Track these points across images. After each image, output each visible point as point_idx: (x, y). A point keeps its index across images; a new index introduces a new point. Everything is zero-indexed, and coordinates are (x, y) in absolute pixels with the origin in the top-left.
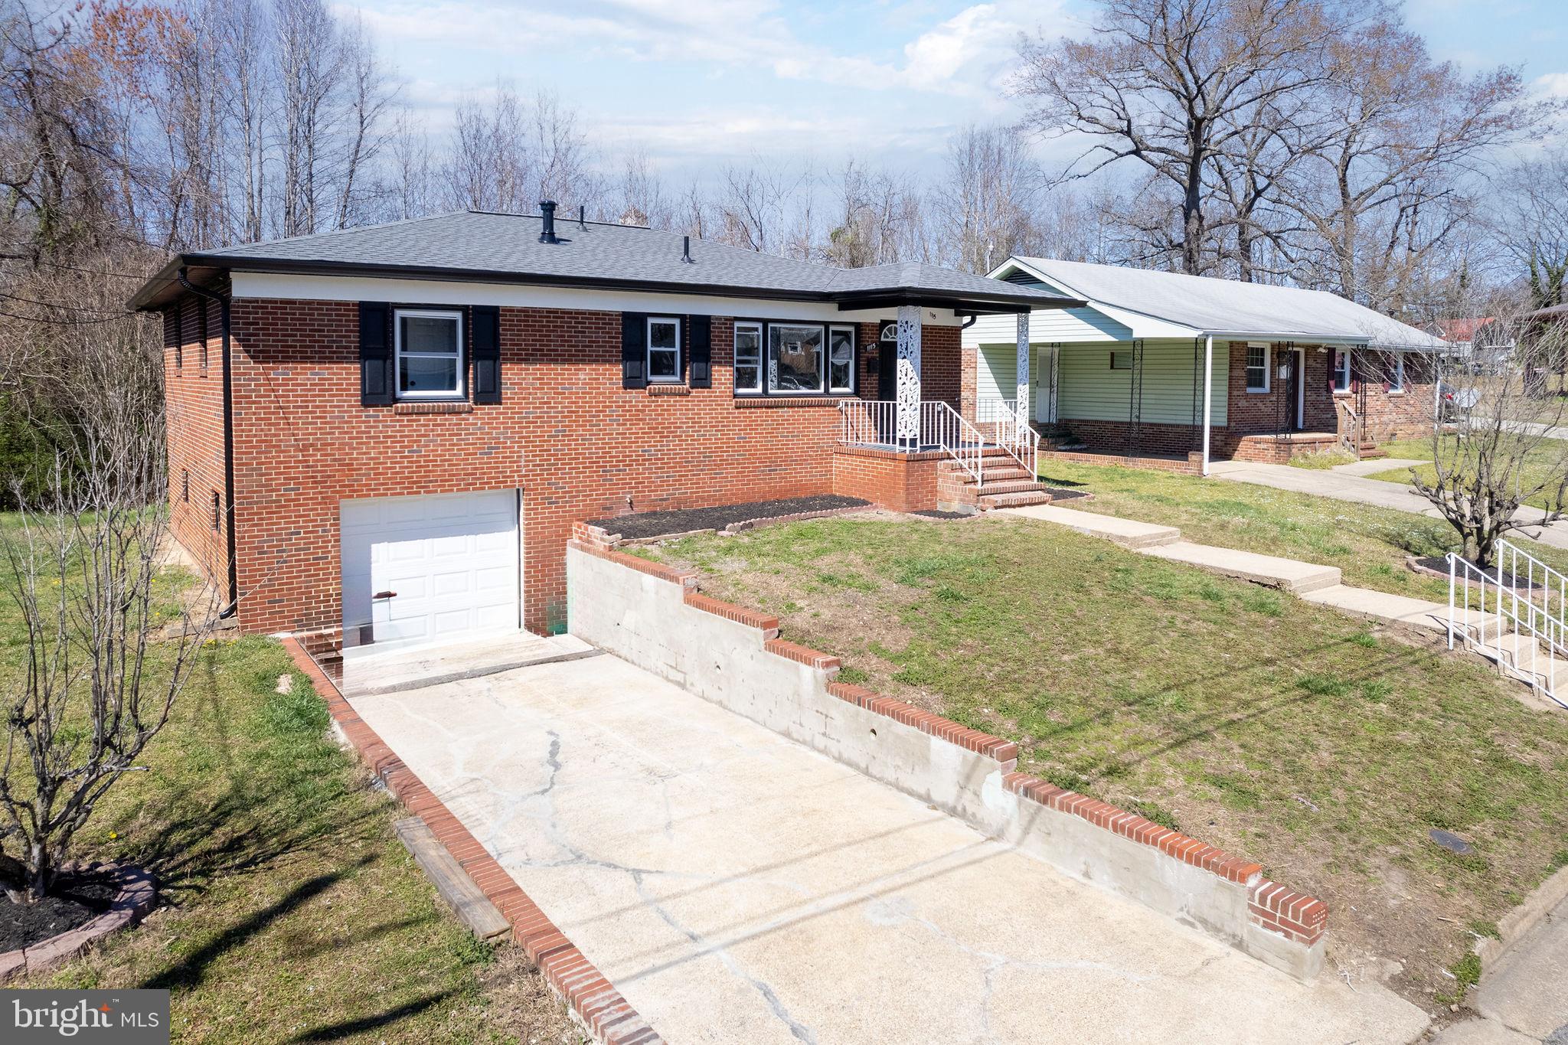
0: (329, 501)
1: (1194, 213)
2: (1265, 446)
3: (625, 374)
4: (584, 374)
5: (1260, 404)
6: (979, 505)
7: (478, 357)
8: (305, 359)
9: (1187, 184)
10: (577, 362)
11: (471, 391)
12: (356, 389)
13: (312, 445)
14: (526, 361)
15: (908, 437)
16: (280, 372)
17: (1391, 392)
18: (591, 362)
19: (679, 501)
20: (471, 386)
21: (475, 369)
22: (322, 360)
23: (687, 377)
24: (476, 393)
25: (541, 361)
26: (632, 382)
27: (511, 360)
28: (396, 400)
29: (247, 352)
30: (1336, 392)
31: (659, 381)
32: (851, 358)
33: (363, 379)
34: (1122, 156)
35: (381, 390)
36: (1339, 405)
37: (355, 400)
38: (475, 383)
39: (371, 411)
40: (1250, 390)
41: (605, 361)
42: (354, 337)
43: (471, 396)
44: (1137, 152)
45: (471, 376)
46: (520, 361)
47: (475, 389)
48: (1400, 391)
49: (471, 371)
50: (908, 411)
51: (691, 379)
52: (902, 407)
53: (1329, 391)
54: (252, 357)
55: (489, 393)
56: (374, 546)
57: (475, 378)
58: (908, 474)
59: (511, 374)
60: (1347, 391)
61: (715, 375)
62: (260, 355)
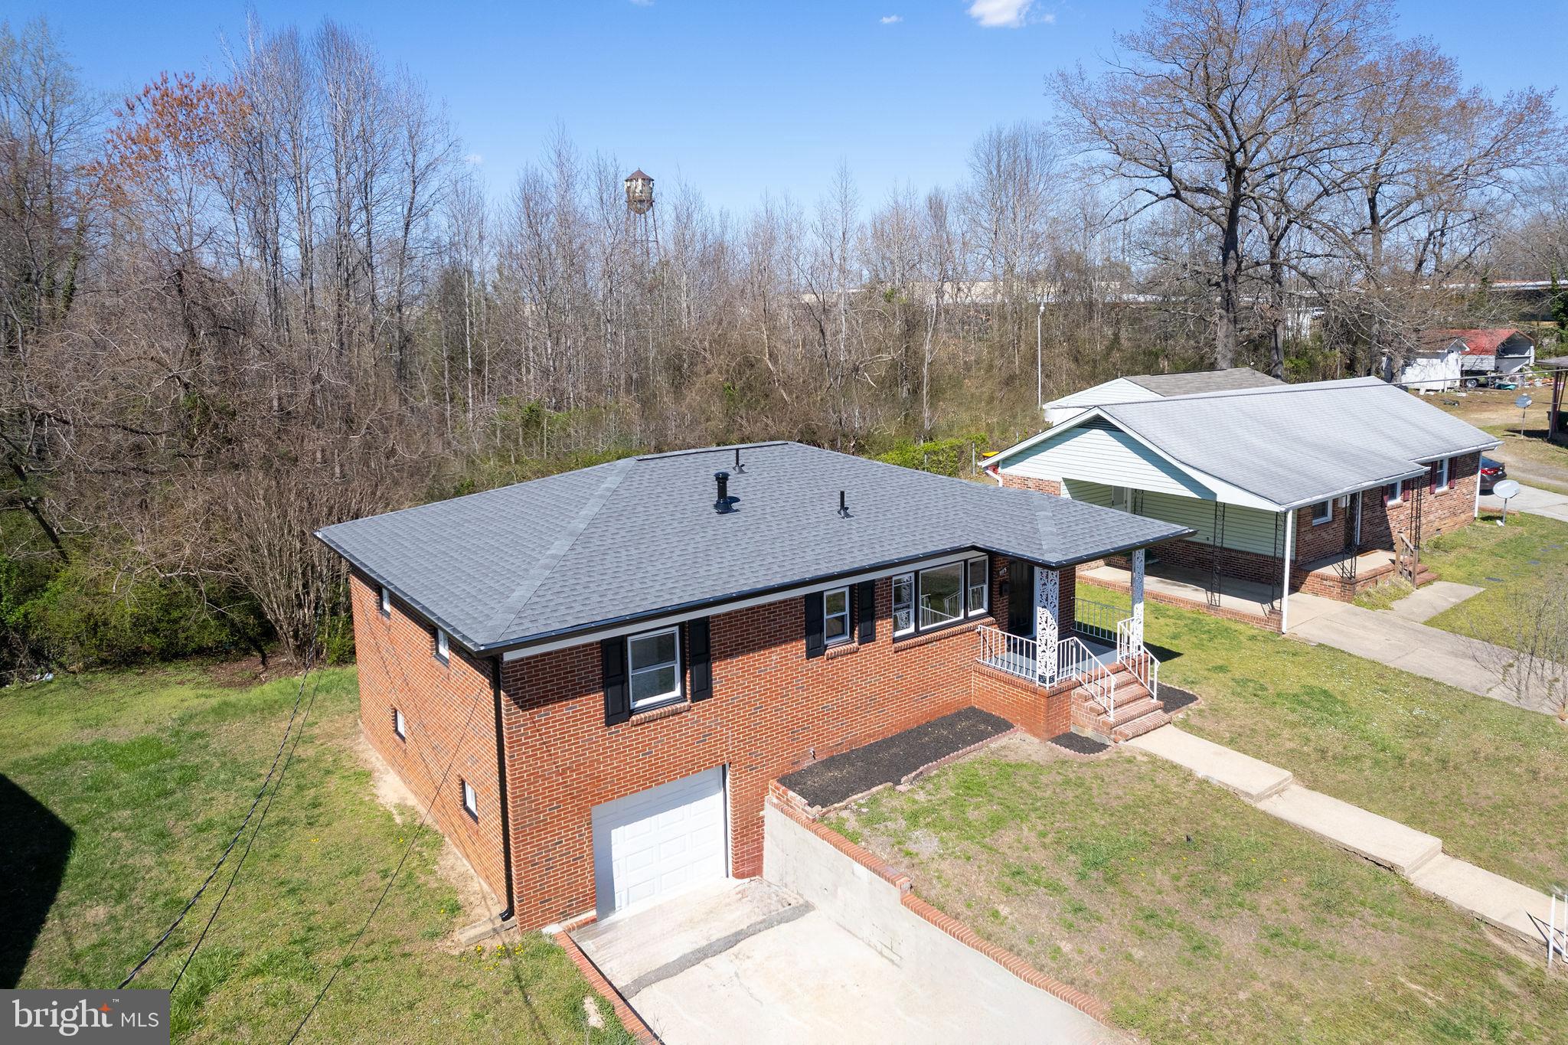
0: (583, 811)
1: (1232, 253)
2: (1331, 584)
3: (807, 647)
4: (774, 656)
5: (1324, 534)
6: (1112, 736)
7: (693, 663)
8: (561, 698)
9: (1225, 225)
10: (770, 646)
11: (688, 692)
12: (601, 714)
13: (569, 768)
14: (731, 656)
15: (1048, 675)
16: (542, 714)
17: (1438, 491)
18: (781, 643)
19: (851, 743)
20: (688, 688)
21: (692, 674)
22: (575, 696)
23: (856, 636)
24: (693, 693)
25: (742, 653)
26: (815, 650)
27: (720, 659)
28: (632, 712)
29: (517, 703)
30: (1390, 503)
31: (834, 647)
32: (984, 582)
33: (606, 704)
34: (1162, 198)
35: (620, 710)
36: (1392, 515)
37: (601, 723)
38: (692, 685)
39: (613, 729)
40: (1316, 522)
41: (792, 640)
42: (598, 671)
43: (688, 696)
44: (1177, 196)
45: (688, 679)
46: (726, 657)
47: (692, 690)
48: (1445, 488)
49: (688, 675)
50: (1048, 653)
51: (860, 637)
52: (1041, 649)
53: (1383, 505)
54: (521, 707)
55: (702, 690)
56: (614, 832)
57: (692, 681)
58: (1048, 707)
59: (720, 670)
60: (1398, 500)
61: (878, 629)
62: (526, 703)
